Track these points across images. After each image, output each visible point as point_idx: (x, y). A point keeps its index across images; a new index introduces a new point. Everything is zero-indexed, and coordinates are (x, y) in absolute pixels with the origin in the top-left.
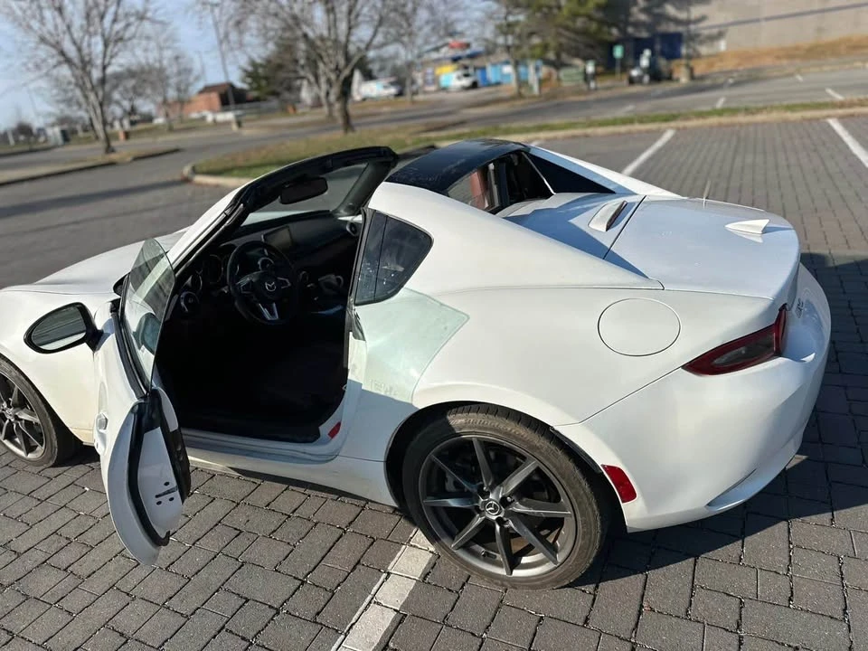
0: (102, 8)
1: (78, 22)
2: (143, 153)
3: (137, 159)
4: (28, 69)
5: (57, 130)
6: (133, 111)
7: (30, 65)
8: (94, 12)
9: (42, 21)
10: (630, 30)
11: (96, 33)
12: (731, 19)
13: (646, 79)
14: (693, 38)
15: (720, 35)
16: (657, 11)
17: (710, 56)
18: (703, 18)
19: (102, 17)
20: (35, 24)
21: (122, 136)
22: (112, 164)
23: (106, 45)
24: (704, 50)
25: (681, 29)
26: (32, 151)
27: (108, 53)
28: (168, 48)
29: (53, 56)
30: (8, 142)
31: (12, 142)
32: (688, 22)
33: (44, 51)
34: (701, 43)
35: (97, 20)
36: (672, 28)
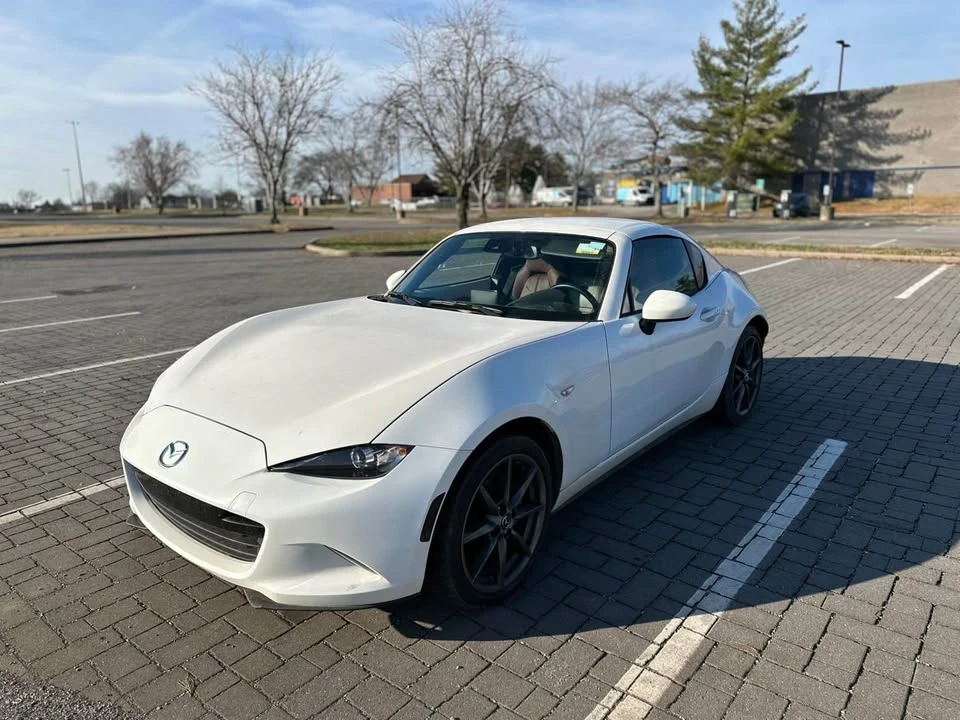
0: (291, 106)
1: (269, 115)
2: (301, 227)
3: (292, 230)
4: (223, 149)
5: (253, 200)
6: (331, 190)
7: (226, 146)
8: (286, 108)
9: (244, 111)
10: (817, 162)
11: (282, 126)
12: (929, 163)
13: (786, 213)
14: (885, 176)
15: (915, 177)
16: (847, 146)
17: (901, 198)
18: (898, 158)
19: (290, 113)
20: (237, 114)
21: (301, 212)
22: (271, 232)
23: (289, 135)
24: (896, 191)
25: (872, 167)
26: (224, 216)
27: (290, 142)
28: (362, 138)
29: (245, 140)
30: (212, 206)
31: (215, 206)
32: (881, 161)
33: (239, 137)
34: (894, 183)
35: (286, 115)
36: (863, 165)
